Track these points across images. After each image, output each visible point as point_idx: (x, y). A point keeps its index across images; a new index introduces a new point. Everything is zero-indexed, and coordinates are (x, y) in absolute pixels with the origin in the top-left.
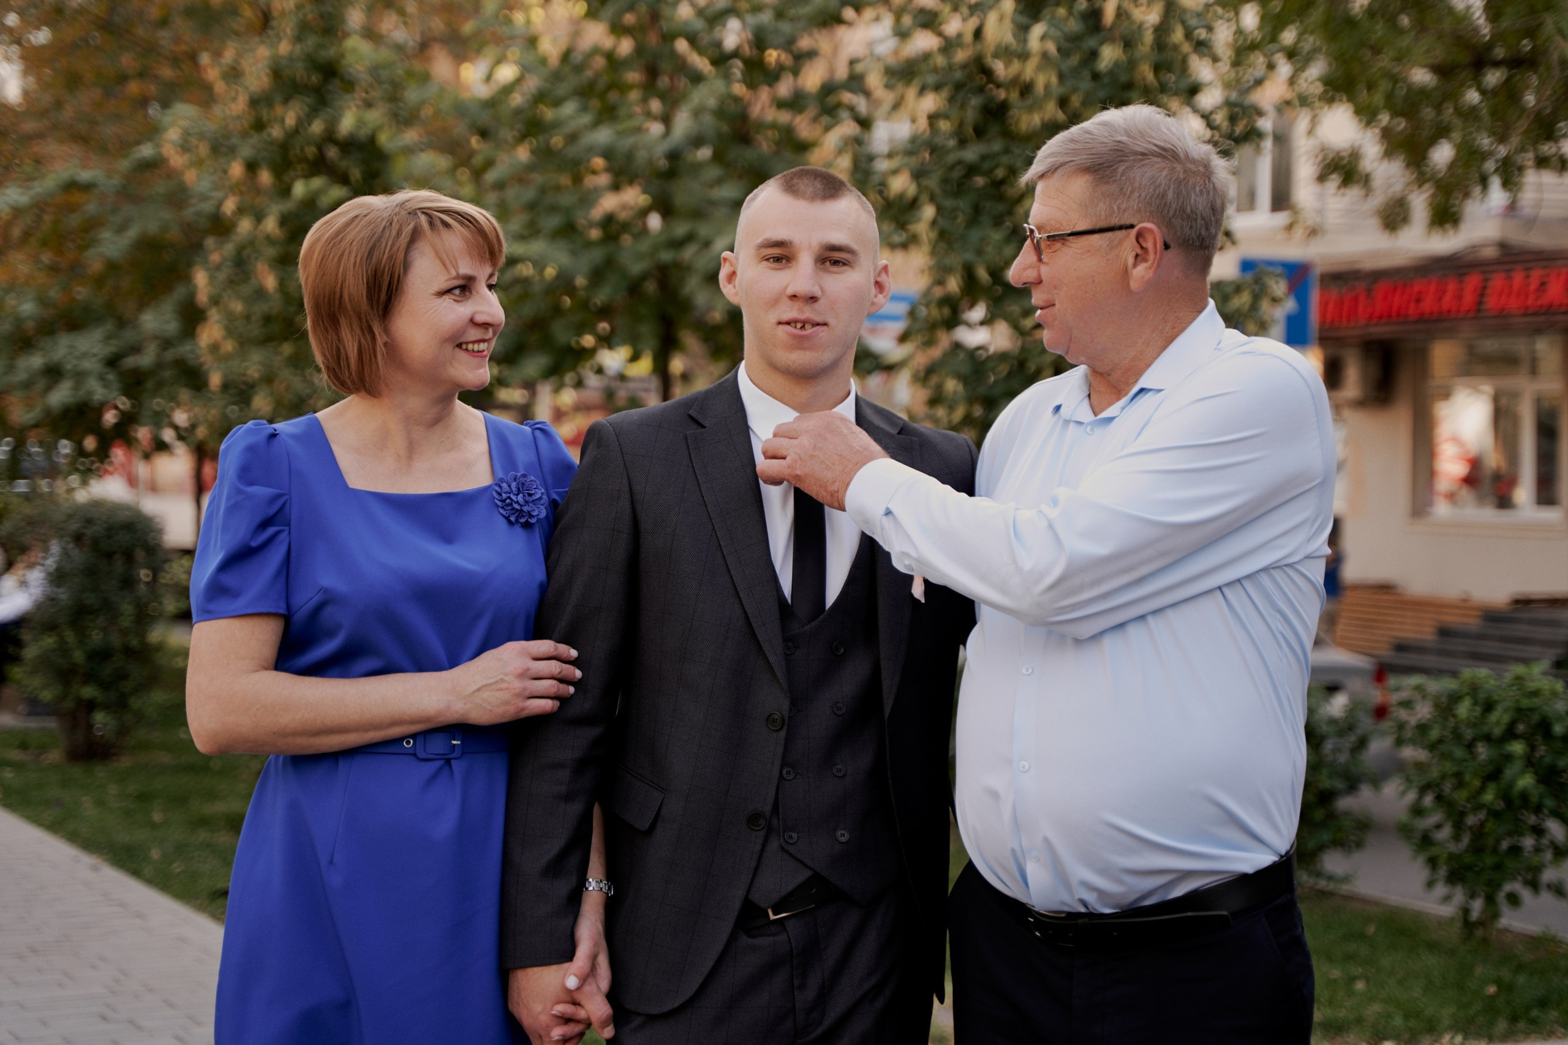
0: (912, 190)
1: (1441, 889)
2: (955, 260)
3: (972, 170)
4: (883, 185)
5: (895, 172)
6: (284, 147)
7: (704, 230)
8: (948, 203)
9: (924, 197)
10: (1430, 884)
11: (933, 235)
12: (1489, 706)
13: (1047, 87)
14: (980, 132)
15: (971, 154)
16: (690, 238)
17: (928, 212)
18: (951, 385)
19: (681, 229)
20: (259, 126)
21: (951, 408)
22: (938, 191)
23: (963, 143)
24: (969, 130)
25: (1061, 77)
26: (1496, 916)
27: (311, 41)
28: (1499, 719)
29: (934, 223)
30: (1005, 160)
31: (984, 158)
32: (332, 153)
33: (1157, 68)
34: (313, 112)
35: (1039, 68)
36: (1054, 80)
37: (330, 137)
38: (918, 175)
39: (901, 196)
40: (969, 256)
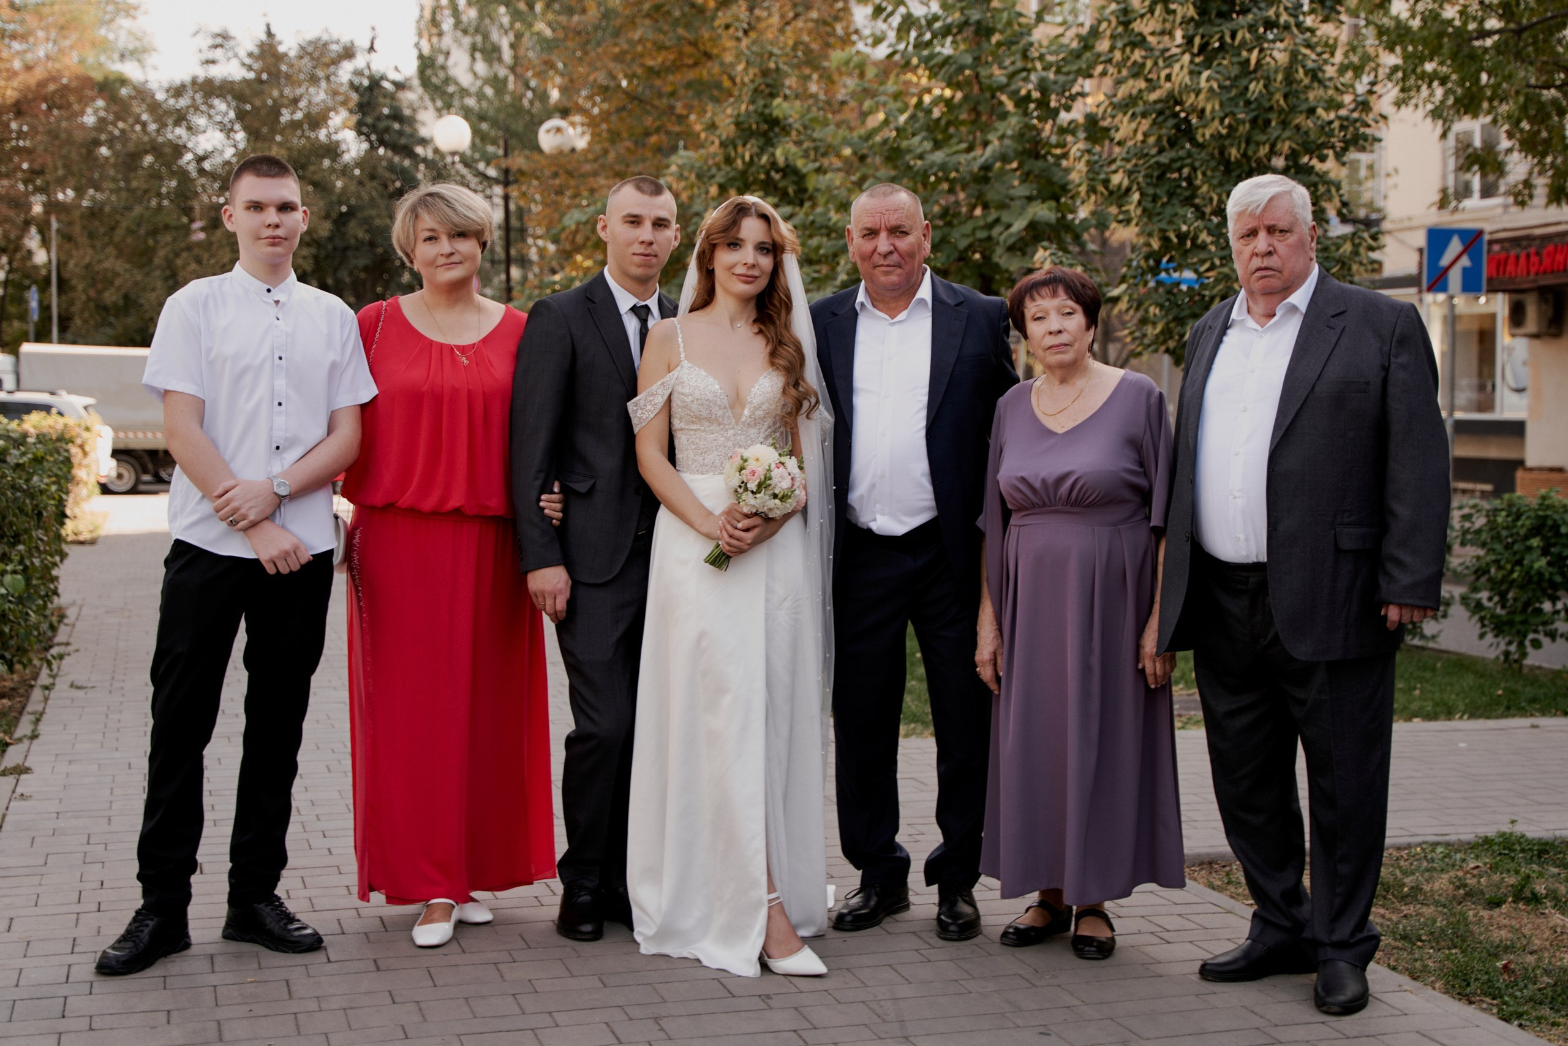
0: (1126, 182)
1: (1489, 637)
2: (1155, 228)
3: (1164, 169)
4: (1106, 182)
5: (1115, 172)
6: (744, 173)
7: (1006, 217)
8: (1151, 191)
9: (1135, 187)
10: (1482, 636)
11: (1139, 212)
12: (1518, 517)
13: (1213, 110)
14: (1172, 143)
15: (1164, 159)
16: (997, 221)
17: (1136, 196)
18: (1153, 310)
19: (993, 215)
20: (729, 161)
21: (1154, 324)
22: (1143, 185)
23: (1161, 151)
24: (1165, 142)
25: (1222, 104)
26: (1524, 655)
27: (761, 103)
28: (1525, 523)
29: (1139, 203)
30: (1188, 161)
31: (1173, 161)
32: (776, 176)
33: (1286, 97)
34: (762, 150)
35: (1208, 99)
36: (1217, 107)
37: (774, 164)
38: (1130, 173)
39: (1120, 186)
40: (1163, 225)
